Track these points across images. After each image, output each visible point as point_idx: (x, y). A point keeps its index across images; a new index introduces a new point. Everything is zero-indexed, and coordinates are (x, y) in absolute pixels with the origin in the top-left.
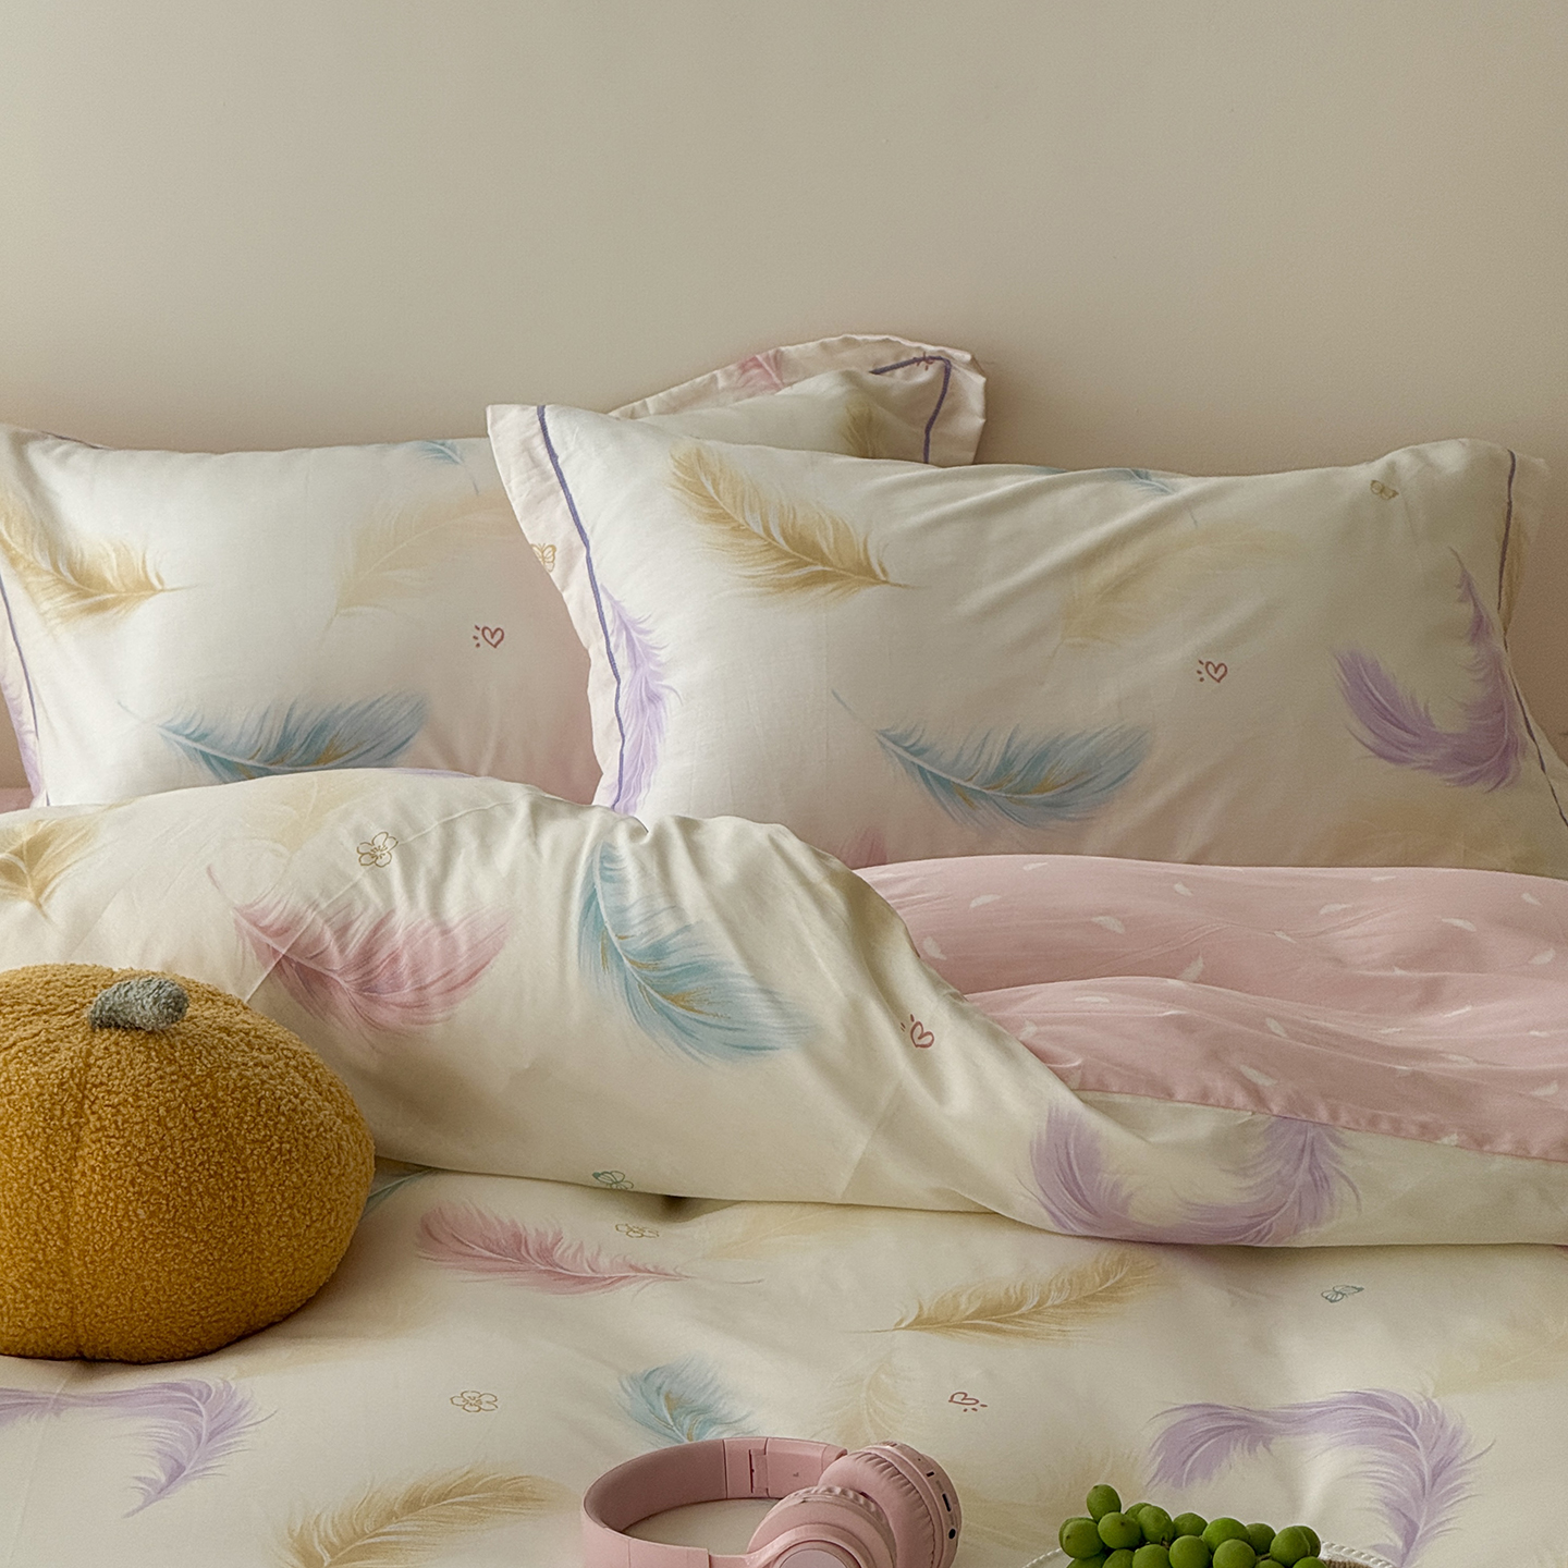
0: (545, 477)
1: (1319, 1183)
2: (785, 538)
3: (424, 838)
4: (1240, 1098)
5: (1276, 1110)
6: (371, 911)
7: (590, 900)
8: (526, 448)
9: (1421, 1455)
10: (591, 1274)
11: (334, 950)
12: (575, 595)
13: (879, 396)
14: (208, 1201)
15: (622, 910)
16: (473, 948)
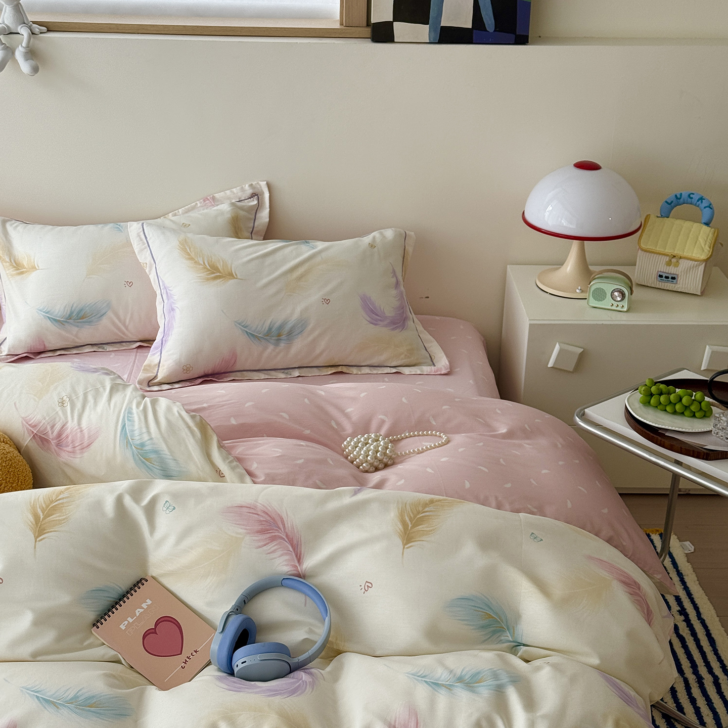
3: (77, 398)
6: (61, 421)
7: (124, 426)
8: (139, 236)
11: (50, 432)
12: (152, 276)
15: (133, 431)
16: (89, 437)
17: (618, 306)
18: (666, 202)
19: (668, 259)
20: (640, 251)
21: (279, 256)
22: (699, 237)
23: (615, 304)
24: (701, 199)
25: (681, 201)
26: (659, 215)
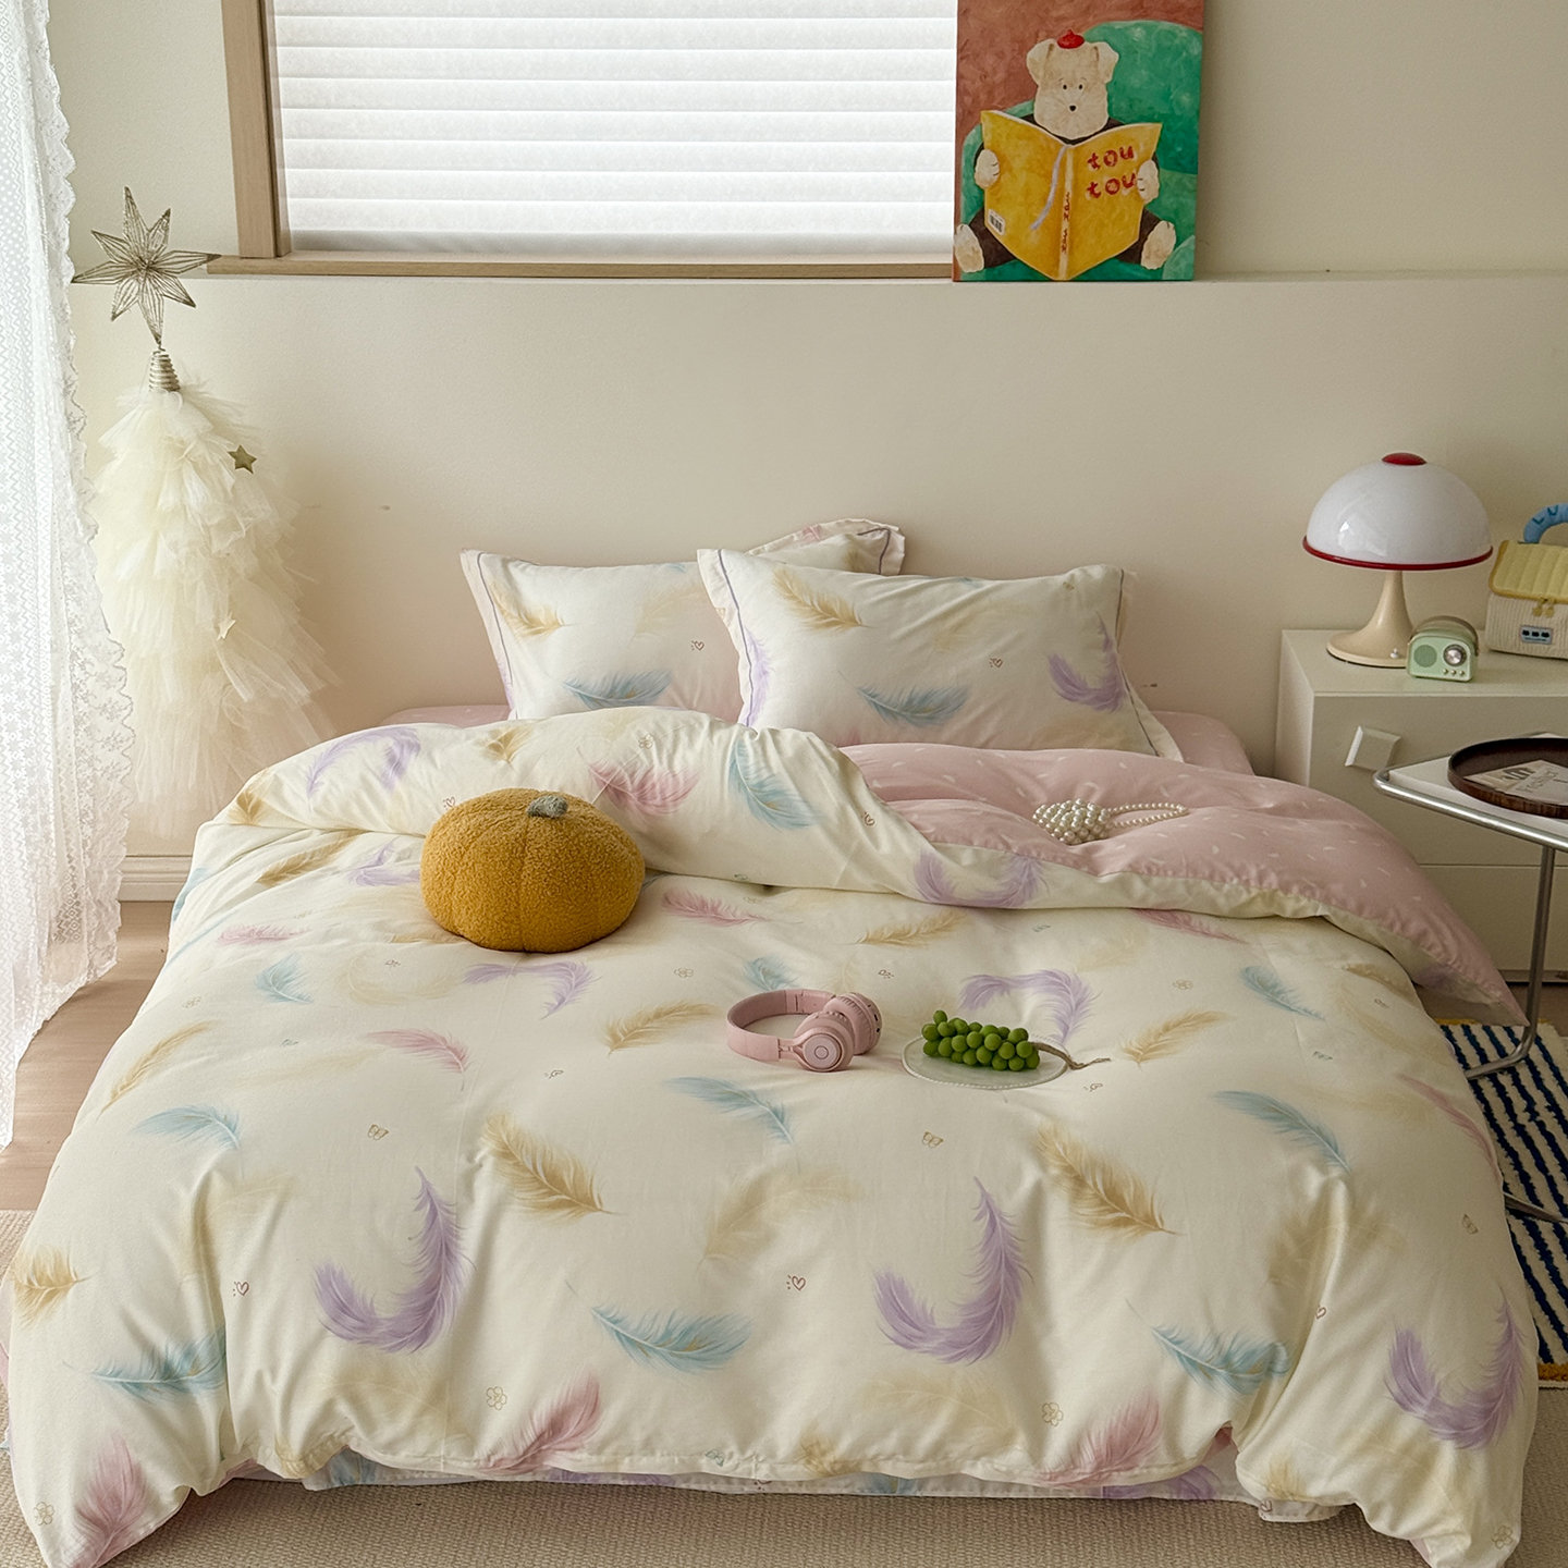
0: (721, 579)
1: (1031, 883)
2: (819, 605)
3: (666, 736)
4: (1001, 846)
5: (1015, 851)
6: (644, 767)
7: (733, 763)
8: (714, 568)
9: (1071, 997)
10: (732, 918)
11: (629, 782)
12: (733, 629)
13: (860, 544)
15: (746, 768)
16: (686, 783)
17: (1456, 672)
18: (1534, 520)
19: (1535, 605)
20: (1492, 595)
21: (923, 597)
23: (1451, 671)
25: (1557, 518)
26: (1523, 540)
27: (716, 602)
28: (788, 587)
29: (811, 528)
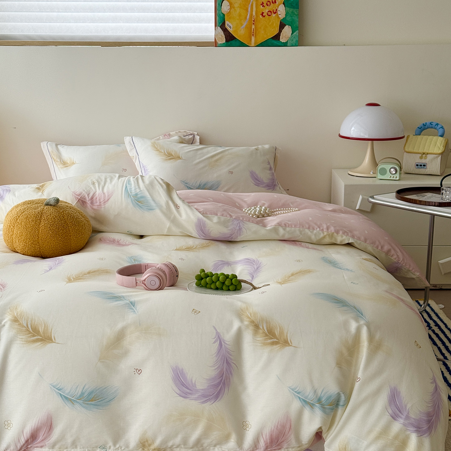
0: (132, 146)
1: (240, 229)
2: (167, 152)
3: (102, 181)
4: (228, 216)
5: (234, 218)
6: (93, 191)
7: (126, 187)
8: (130, 142)
9: (255, 266)
10: (125, 244)
12: (137, 164)
13: (184, 139)
14: (62, 231)
15: (131, 189)
16: (108, 196)
17: (394, 177)
18: (418, 128)
19: (420, 155)
20: (405, 153)
21: (205, 151)
22: (437, 143)
23: (392, 176)
24: (437, 124)
25: (426, 127)
26: (415, 134)
27: (131, 154)
28: (156, 148)
29: (167, 134)
